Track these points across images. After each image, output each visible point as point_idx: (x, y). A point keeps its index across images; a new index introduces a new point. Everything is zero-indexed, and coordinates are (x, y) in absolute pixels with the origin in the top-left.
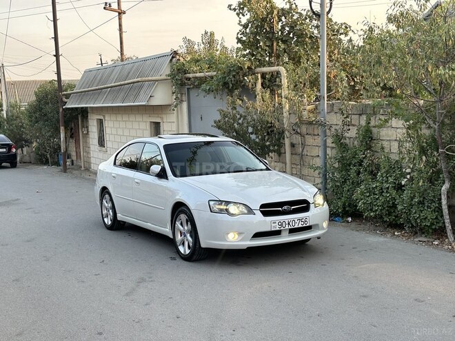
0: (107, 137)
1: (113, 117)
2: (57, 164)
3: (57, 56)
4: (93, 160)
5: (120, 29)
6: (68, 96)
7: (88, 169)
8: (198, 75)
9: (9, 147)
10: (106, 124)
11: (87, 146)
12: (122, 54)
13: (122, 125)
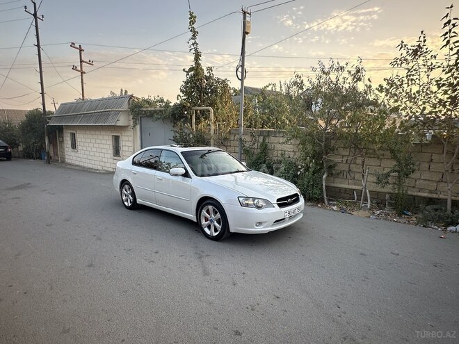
0: (78, 144)
1: (83, 132)
2: (40, 158)
3: (43, 93)
4: (67, 157)
5: (82, 82)
6: (50, 118)
7: (63, 162)
8: (149, 109)
9: (6, 148)
10: (77, 136)
11: (62, 148)
12: (83, 96)
13: (91, 136)
